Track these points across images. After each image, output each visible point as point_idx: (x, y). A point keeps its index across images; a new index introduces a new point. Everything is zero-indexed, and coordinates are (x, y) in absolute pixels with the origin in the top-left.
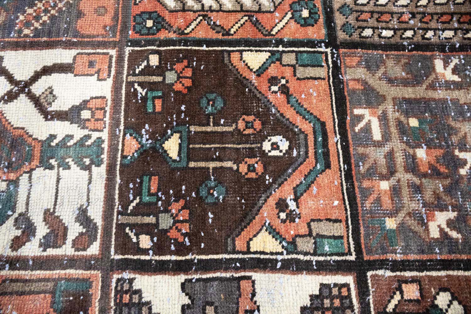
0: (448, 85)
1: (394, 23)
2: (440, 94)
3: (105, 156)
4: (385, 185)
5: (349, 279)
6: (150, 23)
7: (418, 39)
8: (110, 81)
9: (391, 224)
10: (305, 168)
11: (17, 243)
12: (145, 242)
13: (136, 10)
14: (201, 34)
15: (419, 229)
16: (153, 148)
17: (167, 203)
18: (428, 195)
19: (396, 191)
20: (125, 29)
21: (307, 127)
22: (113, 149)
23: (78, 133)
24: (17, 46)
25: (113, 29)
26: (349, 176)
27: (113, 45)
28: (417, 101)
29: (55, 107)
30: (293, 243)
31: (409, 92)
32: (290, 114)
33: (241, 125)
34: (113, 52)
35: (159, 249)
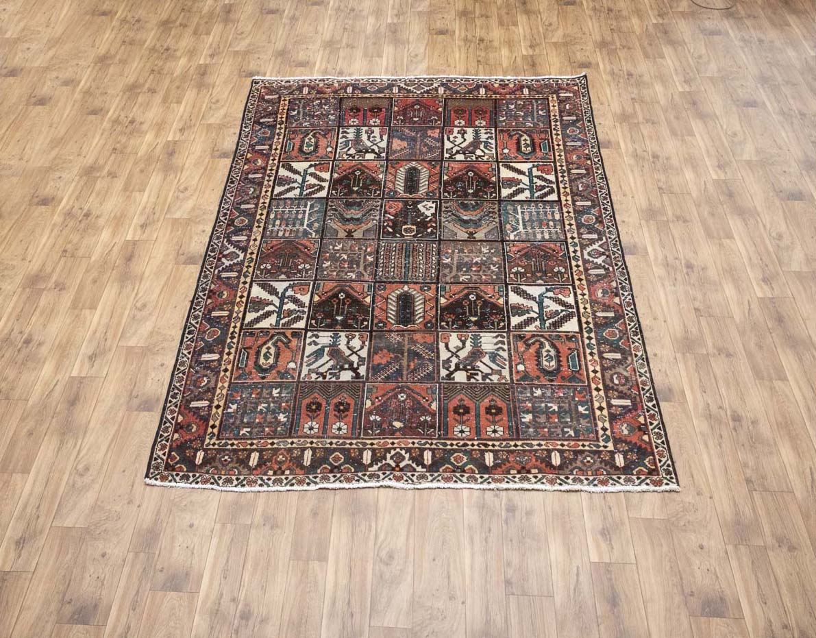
5: (510, 287)
11: (504, 350)
12: (502, 324)
13: (423, 328)
14: (434, 313)
23: (470, 340)
35: (504, 321)
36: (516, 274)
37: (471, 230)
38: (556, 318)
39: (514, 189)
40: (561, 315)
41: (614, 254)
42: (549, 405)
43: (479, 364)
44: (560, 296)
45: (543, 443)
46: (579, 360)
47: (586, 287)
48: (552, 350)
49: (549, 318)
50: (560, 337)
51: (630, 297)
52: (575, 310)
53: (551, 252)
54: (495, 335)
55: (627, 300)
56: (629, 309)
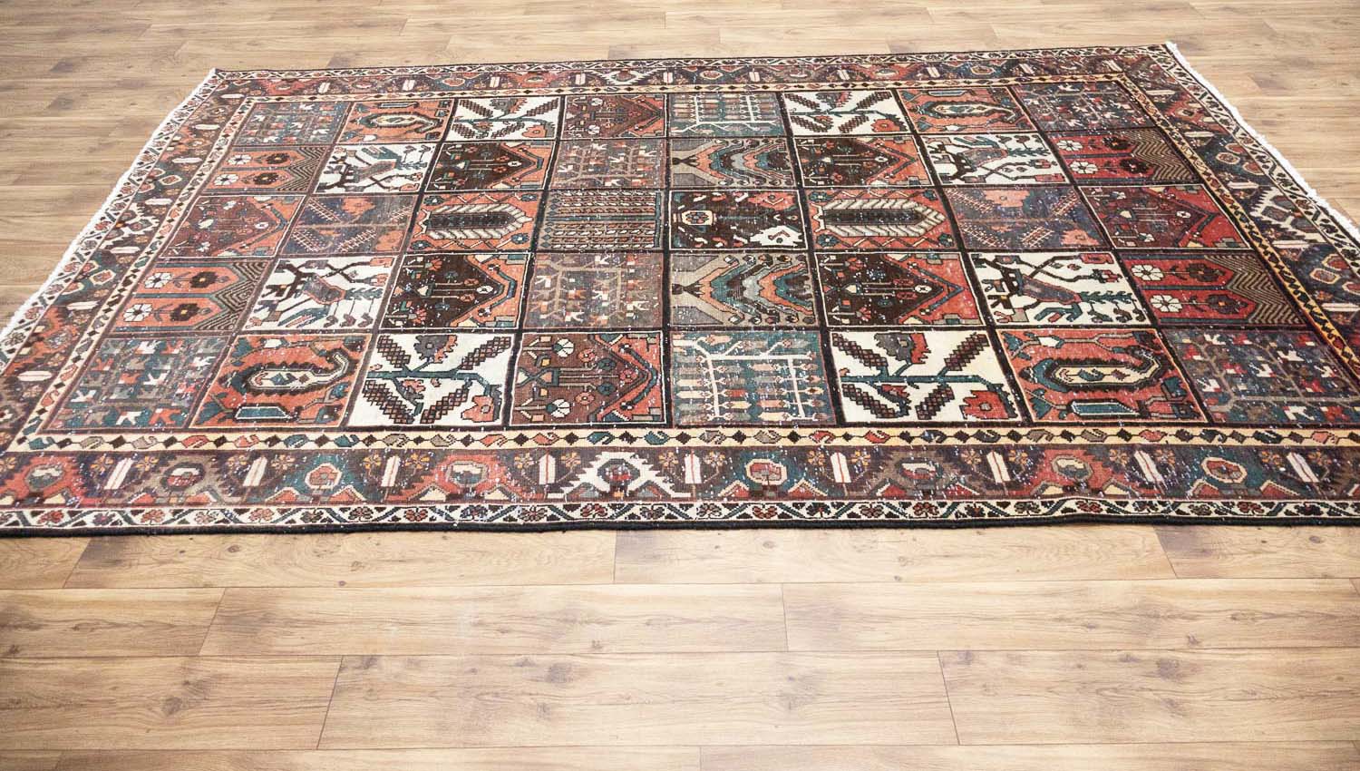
0: (599, 266)
1: (576, 242)
2: (594, 269)
3: (382, 295)
4: (546, 303)
5: (513, 336)
6: (421, 245)
7: (589, 248)
8: (391, 268)
9: (543, 317)
10: (499, 298)
13: (412, 240)
15: (561, 319)
16: (412, 292)
17: (416, 310)
18: (569, 307)
19: (551, 305)
20: (405, 246)
21: (506, 283)
22: (388, 293)
23: (368, 287)
24: (337, 255)
25: (398, 249)
26: (525, 300)
27: (396, 254)
28: (578, 272)
29: (356, 278)
30: (484, 325)
31: (575, 269)
32: (497, 277)
33: (466, 282)
34: (396, 257)
36: (554, 346)
37: (706, 289)
38: (396, 394)
39: (882, 352)
40: (405, 402)
41: (613, 507)
42: (163, 376)
43: (303, 297)
44: (469, 404)
45: (80, 364)
46: (259, 421)
47: (494, 446)
48: (305, 385)
49: (399, 386)
50: (339, 397)
51: (440, 519)
52: (417, 423)
53: (628, 398)
54: (374, 315)
55: (430, 514)
56: (400, 514)
